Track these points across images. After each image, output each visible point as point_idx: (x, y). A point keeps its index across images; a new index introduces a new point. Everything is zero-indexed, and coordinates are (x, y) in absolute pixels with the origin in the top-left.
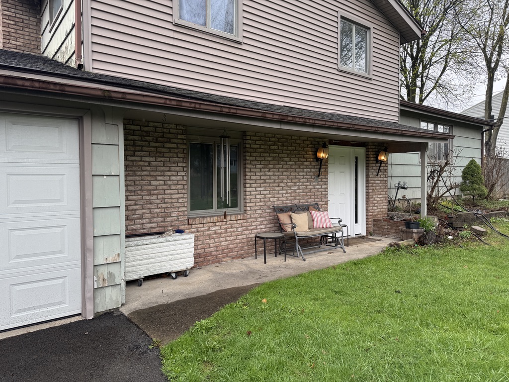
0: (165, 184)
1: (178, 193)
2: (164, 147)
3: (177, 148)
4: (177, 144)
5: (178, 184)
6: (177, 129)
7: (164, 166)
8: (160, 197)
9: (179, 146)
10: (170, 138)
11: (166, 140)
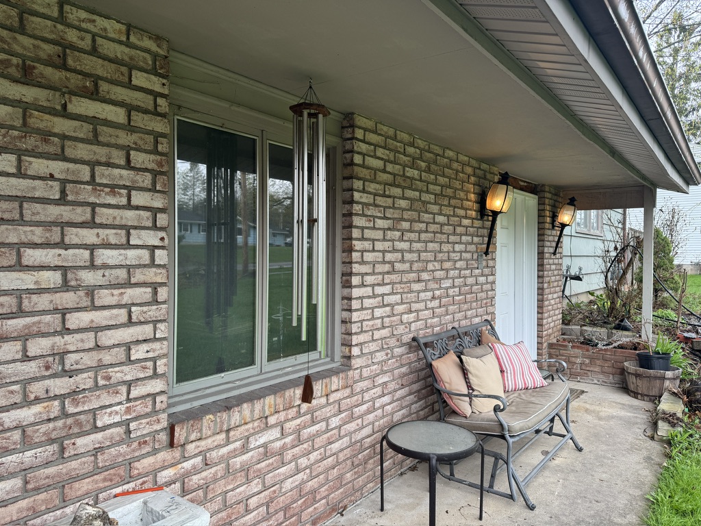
0: (66, 286)
1: (130, 322)
2: (64, 113)
3: (129, 128)
4: (130, 108)
5: (129, 284)
6: (128, 44)
7: (63, 200)
8: (38, 346)
9: (139, 119)
10: (96, 79)
11: (75, 80)
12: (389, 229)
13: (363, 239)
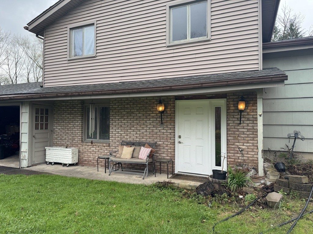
0: (73, 126)
1: (78, 130)
2: (73, 111)
3: (78, 110)
5: (78, 126)
7: (73, 119)
8: (71, 131)
10: (75, 107)
12: (120, 118)
13: (112, 121)
